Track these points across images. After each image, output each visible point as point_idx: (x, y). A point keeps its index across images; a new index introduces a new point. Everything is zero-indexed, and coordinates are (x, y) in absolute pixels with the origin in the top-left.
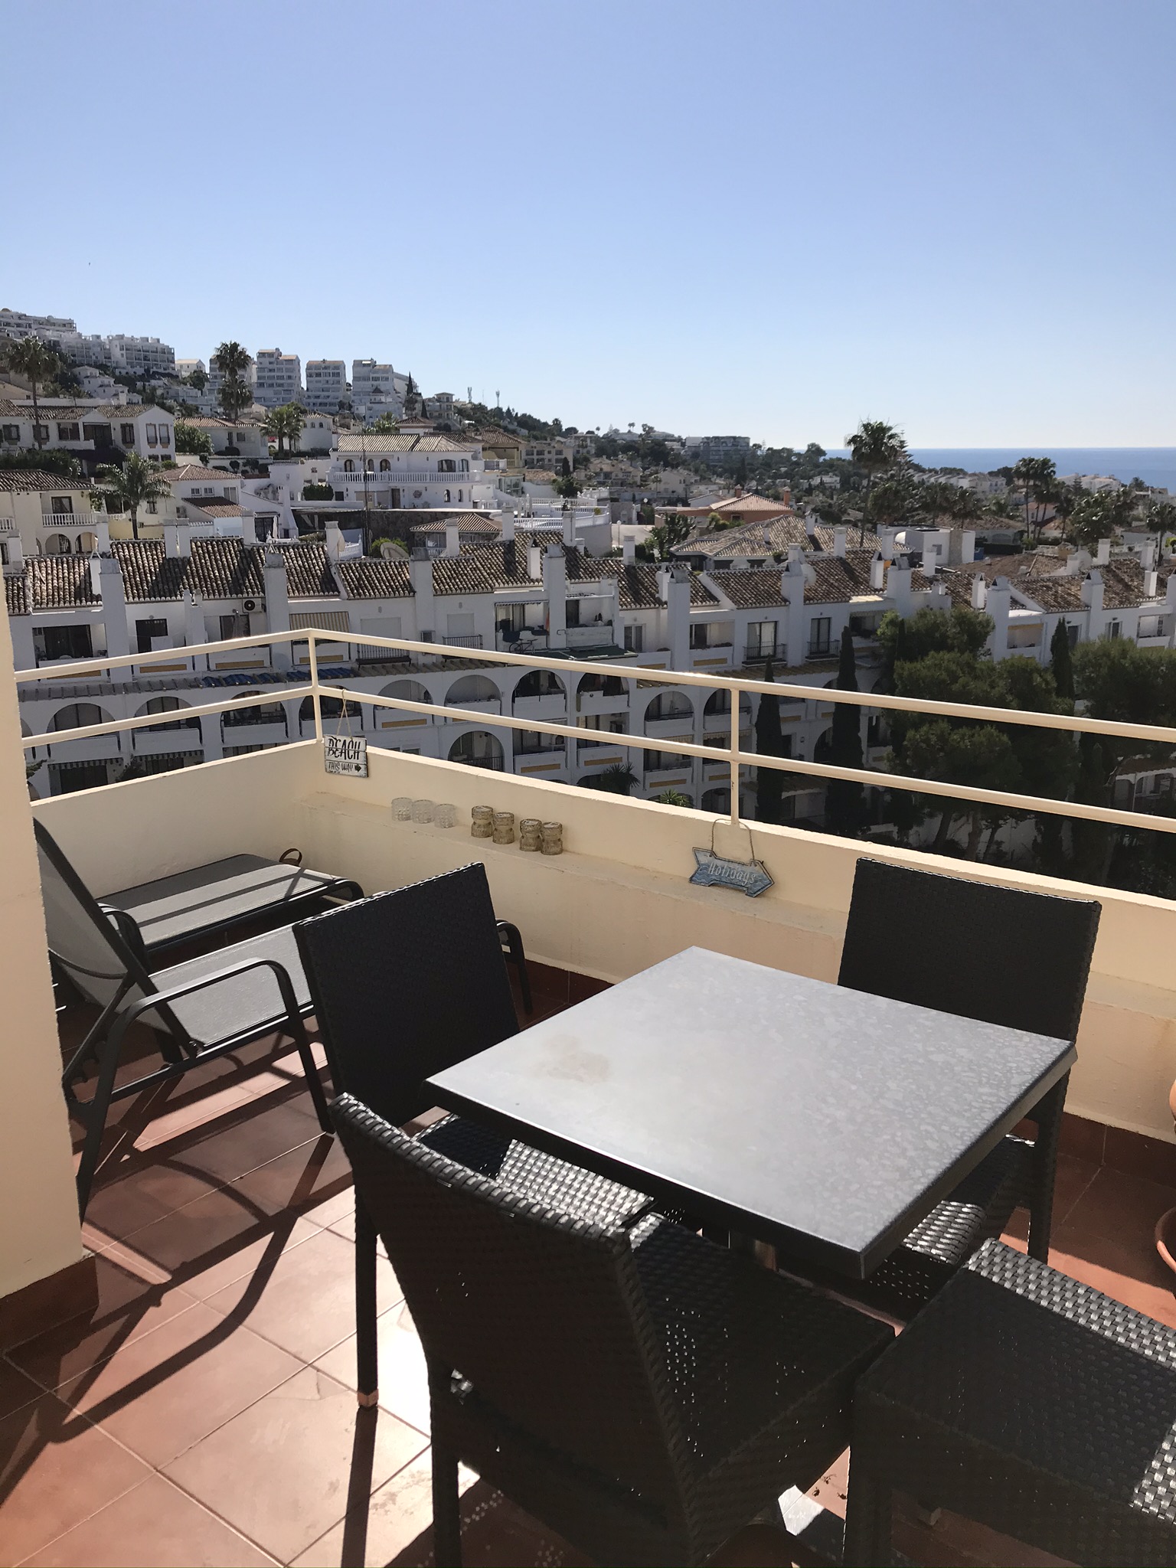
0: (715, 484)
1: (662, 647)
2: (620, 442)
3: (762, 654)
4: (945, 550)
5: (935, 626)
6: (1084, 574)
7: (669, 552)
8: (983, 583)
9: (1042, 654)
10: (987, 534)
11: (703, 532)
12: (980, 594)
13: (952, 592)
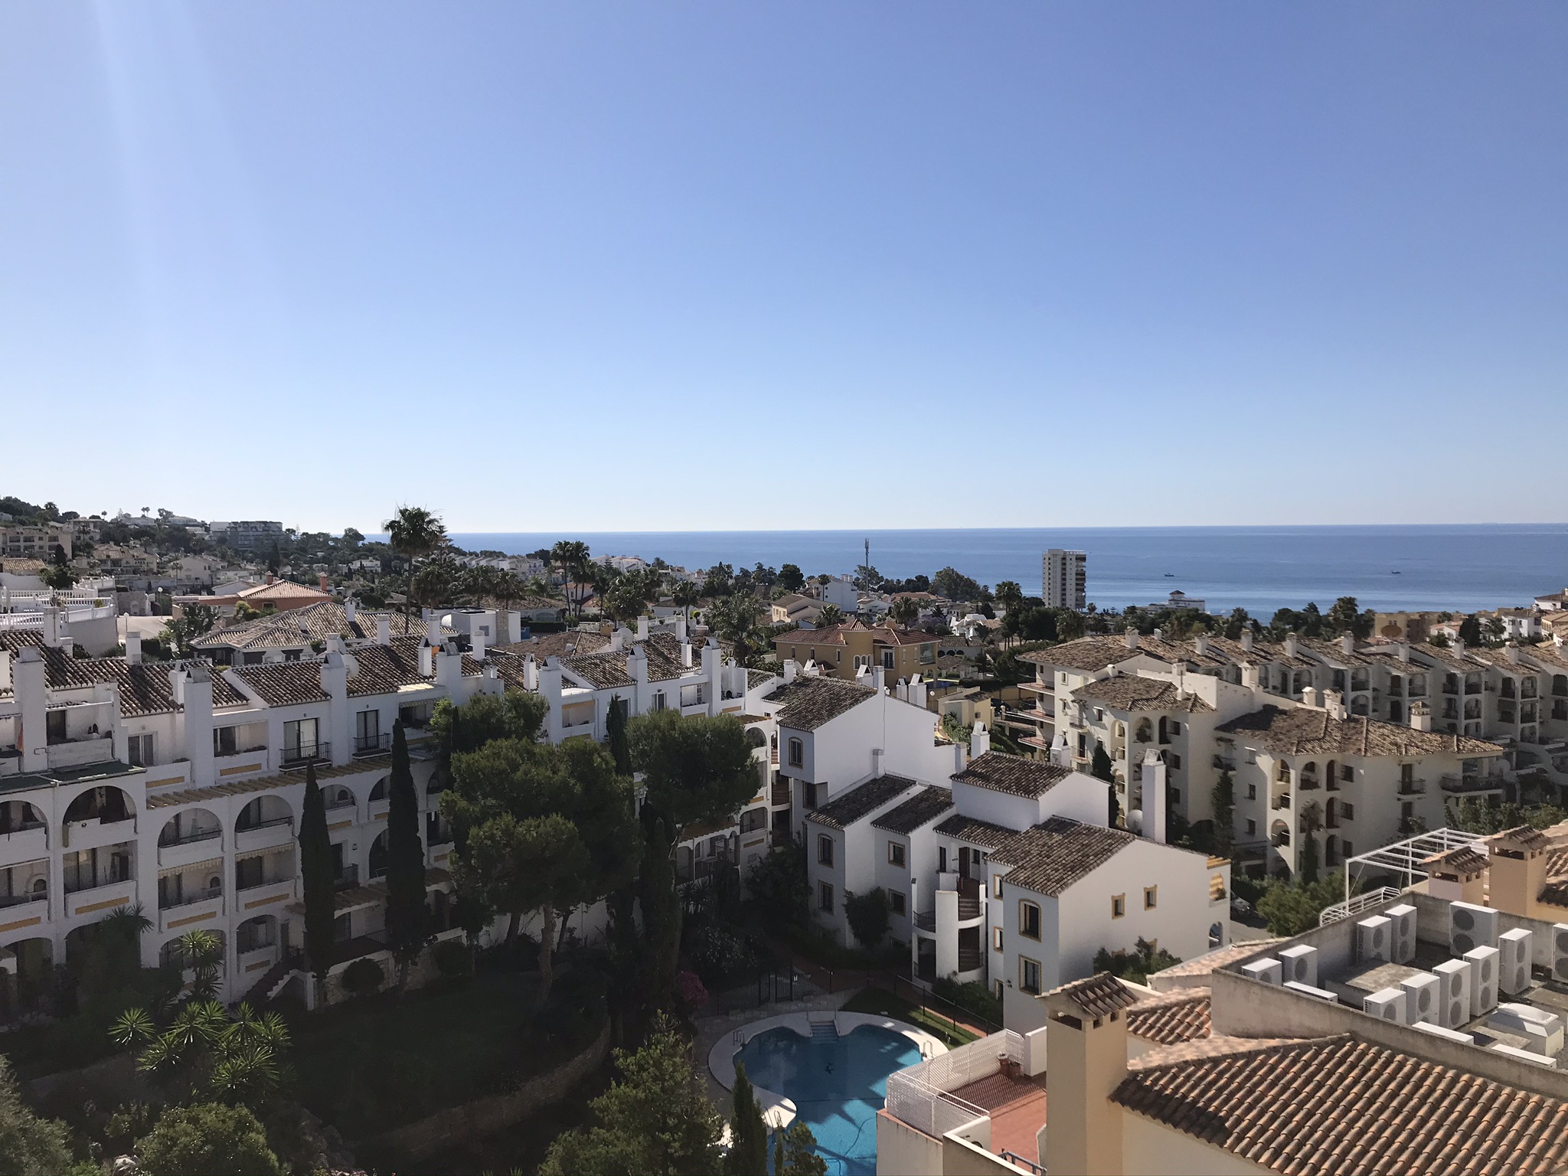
0: (245, 569)
1: (179, 758)
2: (132, 527)
3: (303, 755)
4: (492, 631)
5: (491, 712)
6: (627, 649)
7: (189, 646)
8: (534, 664)
9: (597, 730)
10: (530, 613)
11: (231, 622)
12: (532, 675)
13: (503, 675)
